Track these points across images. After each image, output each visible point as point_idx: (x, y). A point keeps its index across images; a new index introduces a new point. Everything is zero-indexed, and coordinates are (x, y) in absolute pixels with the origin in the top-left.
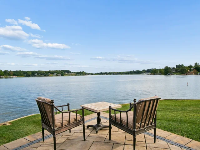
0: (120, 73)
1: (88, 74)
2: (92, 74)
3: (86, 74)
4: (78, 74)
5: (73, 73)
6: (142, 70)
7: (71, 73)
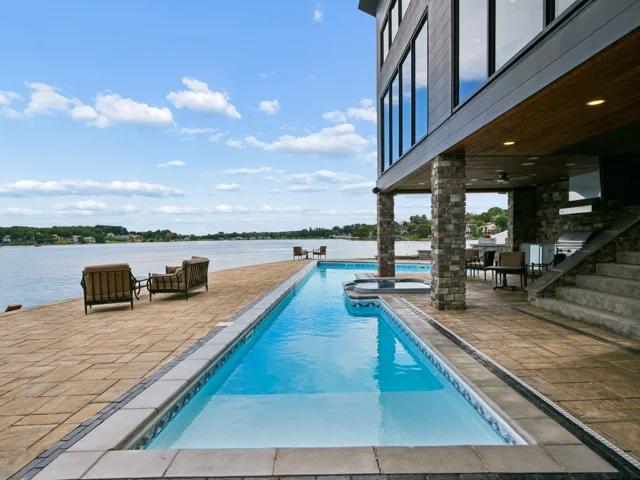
0: (273, 236)
1: (182, 238)
2: (193, 238)
3: (175, 237)
4: (149, 237)
5: (134, 233)
6: (331, 228)
7: (126, 233)
